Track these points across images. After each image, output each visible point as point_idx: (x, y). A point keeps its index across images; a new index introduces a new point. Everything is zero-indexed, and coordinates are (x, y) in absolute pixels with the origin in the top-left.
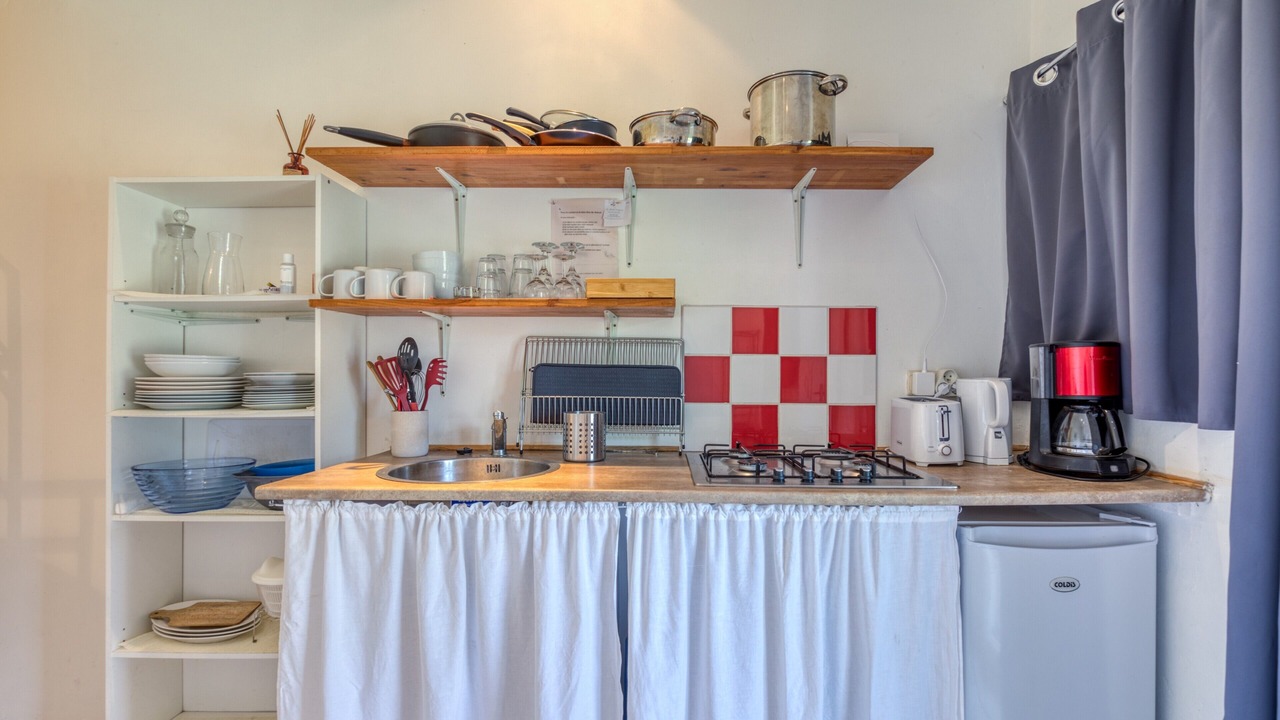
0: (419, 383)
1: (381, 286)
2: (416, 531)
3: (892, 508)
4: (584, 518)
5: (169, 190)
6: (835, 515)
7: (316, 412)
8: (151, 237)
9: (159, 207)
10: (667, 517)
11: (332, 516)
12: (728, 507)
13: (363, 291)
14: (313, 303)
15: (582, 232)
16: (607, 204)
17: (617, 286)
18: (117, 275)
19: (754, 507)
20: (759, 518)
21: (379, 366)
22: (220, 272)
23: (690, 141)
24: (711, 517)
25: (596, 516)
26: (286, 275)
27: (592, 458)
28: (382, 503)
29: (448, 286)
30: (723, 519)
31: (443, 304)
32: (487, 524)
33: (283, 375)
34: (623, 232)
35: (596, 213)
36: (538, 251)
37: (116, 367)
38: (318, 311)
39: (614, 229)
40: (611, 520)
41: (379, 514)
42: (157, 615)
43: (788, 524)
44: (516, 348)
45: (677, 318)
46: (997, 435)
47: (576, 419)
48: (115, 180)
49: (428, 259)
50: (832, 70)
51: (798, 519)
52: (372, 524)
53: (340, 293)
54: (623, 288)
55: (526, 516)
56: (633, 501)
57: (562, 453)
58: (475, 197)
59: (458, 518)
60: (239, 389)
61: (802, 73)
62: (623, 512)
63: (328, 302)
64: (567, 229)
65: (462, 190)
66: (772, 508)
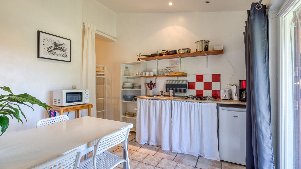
0: (152, 86)
1: (148, 74)
2: (150, 102)
3: (207, 103)
4: (167, 102)
6: (199, 104)
7: (141, 90)
8: (124, 69)
9: (125, 65)
10: (177, 103)
11: (142, 100)
12: (184, 102)
13: (146, 75)
14: (140, 77)
15: (173, 65)
16: (177, 61)
17: (175, 73)
18: (121, 74)
19: (188, 102)
20: (189, 103)
21: (148, 84)
22: (131, 73)
23: (186, 52)
24: (182, 103)
25: (169, 102)
26: (138, 73)
27: (173, 96)
28: (146, 99)
29: (156, 73)
30: (184, 103)
31: (155, 76)
32: (157, 102)
33: (137, 85)
34: (179, 64)
35: (175, 62)
36: (167, 68)
37: (121, 84)
38: (141, 77)
39: (178, 64)
40: (170, 103)
41: (146, 100)
42: (125, 113)
43: (192, 104)
44: (165, 82)
45: (187, 77)
46: (236, 95)
47: (171, 91)
48: (121, 63)
49: (153, 70)
50: (207, 39)
51: (194, 104)
52: (145, 101)
53: (143, 75)
54: (176, 74)
55: (161, 102)
56: (173, 100)
57: (169, 96)
58: (160, 61)
59: (154, 101)
60: (133, 87)
61: (203, 40)
62: (172, 102)
63: (142, 76)
64: (172, 65)
65: (158, 60)
66: (190, 102)
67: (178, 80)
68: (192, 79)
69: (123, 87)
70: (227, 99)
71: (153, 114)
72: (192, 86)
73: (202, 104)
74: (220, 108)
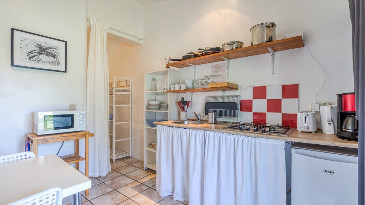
0: (186, 106)
1: (177, 88)
2: (173, 132)
3: (265, 139)
4: (198, 133)
5: (153, 74)
6: (250, 139)
7: (168, 111)
8: (150, 81)
9: (151, 76)
10: (213, 135)
11: (162, 128)
12: (225, 134)
13: (174, 89)
15: (217, 72)
16: (223, 64)
18: (146, 88)
19: (231, 135)
20: (232, 137)
21: (178, 102)
22: (158, 86)
23: (235, 48)
24: (221, 136)
25: (200, 133)
26: (165, 87)
28: (169, 126)
29: (190, 86)
30: (224, 136)
31: (187, 90)
32: (183, 132)
33: (165, 105)
34: (226, 70)
35: (220, 67)
36: (205, 78)
37: (145, 103)
38: (169, 93)
39: (224, 70)
40: (203, 134)
41: (168, 128)
42: (151, 144)
43: (238, 140)
44: (204, 99)
45: (239, 90)
46: (330, 124)
47: (210, 114)
48: (145, 73)
49: (187, 82)
50: (268, 21)
51: (241, 139)
53: (171, 90)
54: (216, 85)
55: (189, 131)
57: (207, 121)
58: (198, 67)
59: (179, 130)
60: (160, 107)
61: (263, 24)
62: (205, 132)
63: (170, 91)
64: (214, 72)
65: (195, 66)
66: (235, 135)
67: (224, 97)
68: (247, 94)
69: (148, 108)
70: (311, 132)
71: (178, 150)
72: (247, 106)
73: (257, 141)
74: (293, 150)
